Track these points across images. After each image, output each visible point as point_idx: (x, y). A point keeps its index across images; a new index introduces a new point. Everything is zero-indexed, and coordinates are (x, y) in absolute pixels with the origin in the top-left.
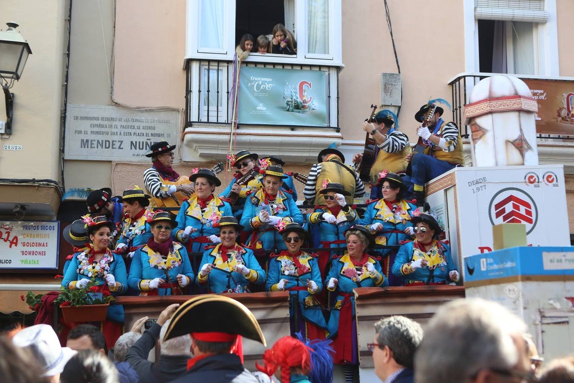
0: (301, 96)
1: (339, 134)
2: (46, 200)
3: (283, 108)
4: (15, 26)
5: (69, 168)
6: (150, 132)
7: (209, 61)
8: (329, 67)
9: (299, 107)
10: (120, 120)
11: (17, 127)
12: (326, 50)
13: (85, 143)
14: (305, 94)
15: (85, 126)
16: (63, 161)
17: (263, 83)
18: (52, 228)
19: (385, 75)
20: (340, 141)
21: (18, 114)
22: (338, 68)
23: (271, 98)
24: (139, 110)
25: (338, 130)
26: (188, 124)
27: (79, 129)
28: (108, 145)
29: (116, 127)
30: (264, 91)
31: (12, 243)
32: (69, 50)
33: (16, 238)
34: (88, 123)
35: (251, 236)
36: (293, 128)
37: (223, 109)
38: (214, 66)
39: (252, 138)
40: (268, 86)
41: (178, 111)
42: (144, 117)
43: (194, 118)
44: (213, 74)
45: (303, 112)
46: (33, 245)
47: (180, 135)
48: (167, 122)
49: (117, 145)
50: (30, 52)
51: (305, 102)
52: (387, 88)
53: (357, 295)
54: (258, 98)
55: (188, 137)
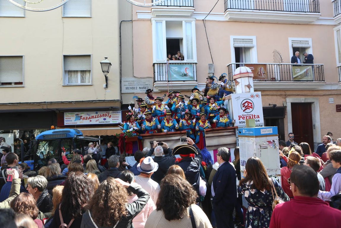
0: (186, 72)
1: (197, 82)
2: (118, 105)
3: (181, 76)
4: (107, 58)
5: (123, 96)
6: (144, 84)
7: (160, 63)
8: (193, 63)
9: (185, 75)
10: (136, 81)
11: (109, 85)
12: (192, 59)
13: (127, 88)
14: (187, 71)
15: (127, 83)
16: (121, 94)
17: (175, 69)
18: (119, 112)
19: (209, 64)
20: (197, 84)
21: (109, 82)
22: (196, 63)
23: (178, 73)
24: (141, 78)
25: (197, 81)
26: (155, 81)
27: (125, 84)
28: (133, 88)
29: (135, 83)
30: (176, 71)
31: (110, 117)
32: (121, 63)
33: (111, 115)
34: (128, 82)
35: (174, 114)
36: (184, 81)
37: (164, 77)
38: (161, 65)
39: (173, 85)
40: (176, 70)
41: (152, 78)
42: (142, 80)
43: (156, 80)
44: (161, 67)
45: (187, 76)
46: (115, 117)
47: (153, 85)
48: (149, 81)
49: (136, 88)
50: (111, 65)
51: (187, 73)
52: (210, 68)
53: (205, 131)
54: (174, 73)
55: (155, 85)
